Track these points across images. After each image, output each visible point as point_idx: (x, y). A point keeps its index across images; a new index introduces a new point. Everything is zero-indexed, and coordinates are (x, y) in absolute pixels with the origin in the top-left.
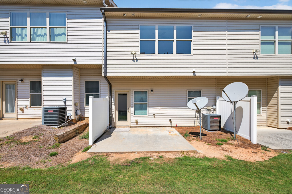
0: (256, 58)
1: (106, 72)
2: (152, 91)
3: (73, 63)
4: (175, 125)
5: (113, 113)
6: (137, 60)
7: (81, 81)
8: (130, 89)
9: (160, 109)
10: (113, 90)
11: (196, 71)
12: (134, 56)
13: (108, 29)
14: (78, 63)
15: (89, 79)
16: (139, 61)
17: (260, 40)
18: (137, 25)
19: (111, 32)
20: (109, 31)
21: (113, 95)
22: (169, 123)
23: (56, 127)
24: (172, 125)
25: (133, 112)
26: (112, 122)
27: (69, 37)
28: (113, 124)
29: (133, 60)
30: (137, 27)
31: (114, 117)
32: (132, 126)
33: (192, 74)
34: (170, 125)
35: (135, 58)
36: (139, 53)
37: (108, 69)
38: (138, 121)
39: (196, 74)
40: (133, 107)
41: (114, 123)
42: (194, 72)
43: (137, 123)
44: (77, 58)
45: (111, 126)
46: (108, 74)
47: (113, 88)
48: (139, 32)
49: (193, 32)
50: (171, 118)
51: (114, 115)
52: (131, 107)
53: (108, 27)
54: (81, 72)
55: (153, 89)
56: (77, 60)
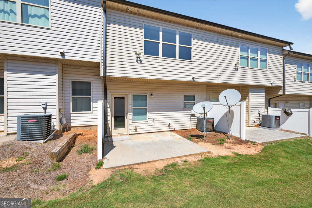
0: (237, 69)
1: (105, 72)
2: (152, 95)
3: (60, 57)
4: (174, 129)
5: (108, 119)
6: (141, 61)
7: (65, 81)
8: (128, 92)
9: (159, 114)
10: (108, 93)
11: (196, 77)
12: (138, 57)
13: (108, 22)
14: (67, 58)
16: (143, 62)
17: (240, 55)
18: (141, 23)
19: (111, 25)
20: (109, 24)
21: (108, 98)
22: (168, 128)
23: (42, 142)
24: (171, 130)
25: (131, 118)
26: (108, 130)
27: (53, 21)
28: (108, 133)
29: (137, 61)
30: (141, 25)
31: (110, 125)
32: (131, 133)
33: (192, 79)
34: (169, 130)
35: (138, 59)
36: (143, 54)
37: (107, 68)
38: (138, 128)
39: (195, 80)
40: (131, 112)
41: (110, 131)
42: (193, 78)
43: (136, 129)
44: (65, 51)
45: (106, 135)
46: (107, 74)
47: (108, 91)
48: (143, 31)
49: (192, 40)
50: (170, 123)
51: (109, 122)
52: (129, 112)
53: (108, 19)
54: (65, 69)
55: (152, 93)
56: (66, 54)
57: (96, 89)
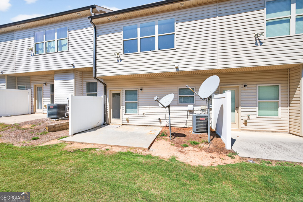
0: (259, 43)
2: (141, 90)
3: (72, 68)
4: (165, 125)
5: (108, 111)
6: (121, 60)
7: (83, 83)
8: (122, 88)
9: (150, 108)
10: (107, 90)
11: (179, 67)
12: (119, 57)
14: (75, 67)
15: (88, 80)
16: (123, 61)
17: (266, 19)
18: (121, 26)
19: (100, 37)
20: (98, 36)
21: (107, 94)
22: (159, 123)
23: (54, 120)
24: (162, 125)
25: (124, 111)
26: (107, 119)
28: (107, 121)
29: (118, 60)
30: (121, 28)
31: (109, 115)
32: (123, 124)
33: (175, 70)
34: (160, 125)
36: (122, 53)
38: (129, 120)
39: (180, 69)
40: (124, 106)
41: (108, 120)
42: (177, 68)
43: (128, 121)
44: (75, 63)
45: (105, 123)
46: (97, 75)
47: (107, 88)
48: (122, 33)
50: (161, 118)
51: (108, 113)
52: (123, 106)
53: (97, 33)
54: (83, 75)
55: (143, 88)
56: (75, 65)
57: (100, 87)
